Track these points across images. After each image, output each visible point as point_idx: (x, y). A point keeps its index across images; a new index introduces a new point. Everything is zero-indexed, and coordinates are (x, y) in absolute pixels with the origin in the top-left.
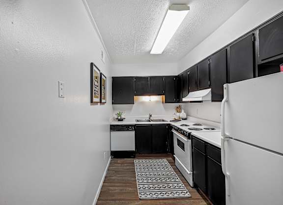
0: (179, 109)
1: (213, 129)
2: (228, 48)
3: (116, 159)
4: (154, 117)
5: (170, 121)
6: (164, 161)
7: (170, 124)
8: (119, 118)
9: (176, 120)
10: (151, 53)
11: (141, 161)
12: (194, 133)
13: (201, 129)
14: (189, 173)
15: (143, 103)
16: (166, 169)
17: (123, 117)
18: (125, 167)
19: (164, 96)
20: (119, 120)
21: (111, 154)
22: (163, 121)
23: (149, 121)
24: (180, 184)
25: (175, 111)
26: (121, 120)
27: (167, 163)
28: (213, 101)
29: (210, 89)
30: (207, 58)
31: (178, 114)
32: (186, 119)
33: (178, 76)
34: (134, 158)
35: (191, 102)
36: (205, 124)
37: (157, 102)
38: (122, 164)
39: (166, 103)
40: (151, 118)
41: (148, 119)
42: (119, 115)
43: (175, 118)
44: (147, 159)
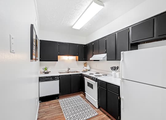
0: (85, 65)
1: (106, 75)
2: (117, 33)
3: (44, 103)
4: (71, 70)
5: (82, 72)
6: (79, 97)
7: (82, 74)
8: (46, 71)
9: (84, 71)
10: (73, 27)
11: (63, 100)
12: (99, 78)
13: (101, 76)
14: (96, 101)
15: (63, 60)
16: (81, 102)
17: (49, 70)
18: (53, 107)
19: (78, 57)
20: (46, 73)
21: (39, 100)
22: (77, 72)
23: (68, 73)
24: (91, 109)
25: (83, 66)
26: (47, 73)
27: (81, 98)
28: (107, 60)
29: (106, 54)
30: (105, 37)
31: (85, 67)
32: (89, 70)
33: (86, 45)
34: (58, 99)
35: (94, 60)
36: (101, 73)
37: (73, 60)
38: (49, 105)
39: (79, 61)
40: (69, 71)
41: (67, 71)
42: (46, 69)
43: (84, 70)
44: (68, 98)
